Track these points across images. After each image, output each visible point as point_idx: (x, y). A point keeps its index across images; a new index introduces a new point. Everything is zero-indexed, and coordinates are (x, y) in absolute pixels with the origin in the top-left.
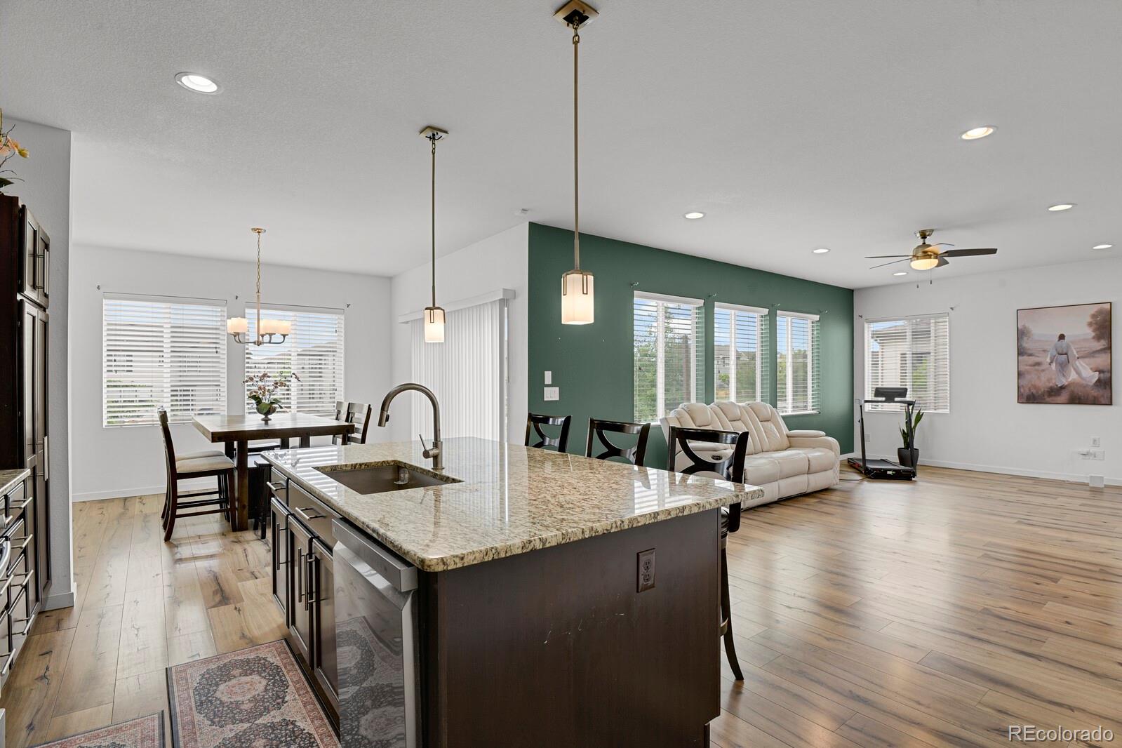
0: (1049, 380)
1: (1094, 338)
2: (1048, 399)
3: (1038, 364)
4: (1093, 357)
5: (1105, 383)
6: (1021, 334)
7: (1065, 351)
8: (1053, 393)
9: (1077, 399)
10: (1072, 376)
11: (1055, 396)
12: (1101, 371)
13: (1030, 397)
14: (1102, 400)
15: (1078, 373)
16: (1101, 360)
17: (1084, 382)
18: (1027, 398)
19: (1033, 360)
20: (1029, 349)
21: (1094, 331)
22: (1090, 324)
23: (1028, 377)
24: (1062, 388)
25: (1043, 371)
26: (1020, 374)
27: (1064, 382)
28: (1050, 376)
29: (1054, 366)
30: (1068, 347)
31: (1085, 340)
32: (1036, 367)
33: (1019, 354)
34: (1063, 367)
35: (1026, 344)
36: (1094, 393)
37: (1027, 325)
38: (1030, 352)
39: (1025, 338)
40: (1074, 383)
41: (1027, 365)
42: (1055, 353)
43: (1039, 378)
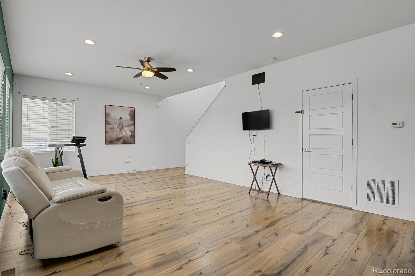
0: (116, 135)
1: (130, 120)
2: (116, 142)
3: (113, 128)
4: (130, 127)
5: (133, 136)
6: (107, 115)
7: (121, 124)
8: (118, 140)
9: (125, 142)
10: (124, 133)
11: (119, 141)
12: (132, 132)
13: (110, 142)
14: (132, 142)
15: (125, 132)
16: (132, 128)
17: (127, 136)
18: (109, 142)
19: (111, 126)
20: (110, 122)
21: (130, 117)
22: (129, 115)
23: (109, 133)
24: (121, 138)
25: (115, 131)
26: (106, 132)
27: (121, 135)
28: (116, 134)
29: (118, 129)
30: (123, 122)
31: (127, 120)
32: (112, 129)
33: (106, 124)
34: (121, 129)
35: (109, 120)
36: (130, 140)
37: (109, 112)
38: (110, 123)
39: (108, 117)
40: (124, 136)
41: (109, 129)
42: (118, 124)
43: (113, 134)
